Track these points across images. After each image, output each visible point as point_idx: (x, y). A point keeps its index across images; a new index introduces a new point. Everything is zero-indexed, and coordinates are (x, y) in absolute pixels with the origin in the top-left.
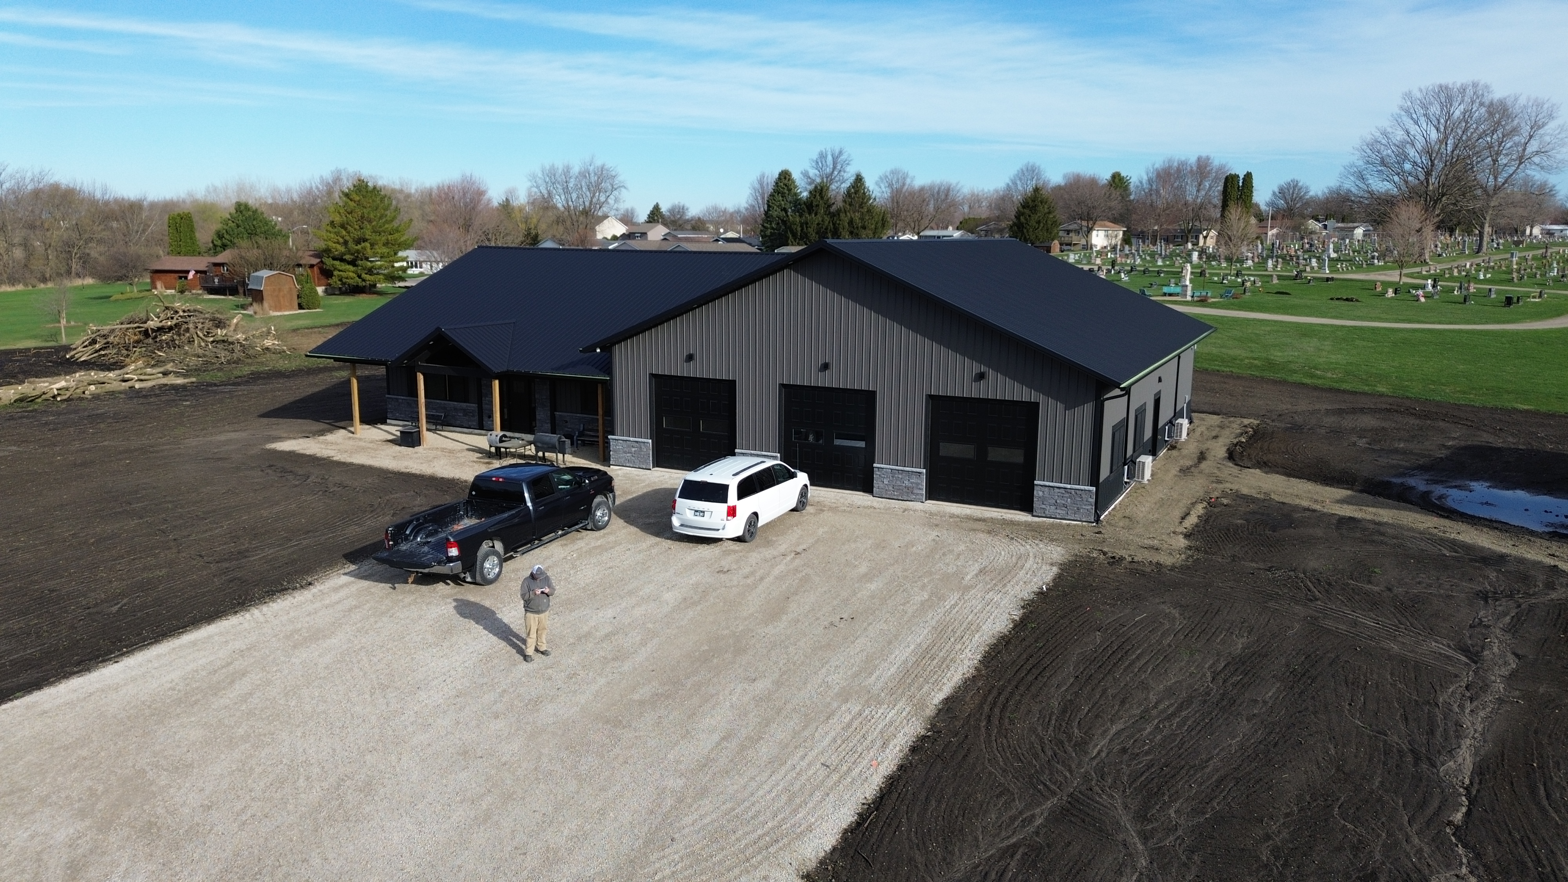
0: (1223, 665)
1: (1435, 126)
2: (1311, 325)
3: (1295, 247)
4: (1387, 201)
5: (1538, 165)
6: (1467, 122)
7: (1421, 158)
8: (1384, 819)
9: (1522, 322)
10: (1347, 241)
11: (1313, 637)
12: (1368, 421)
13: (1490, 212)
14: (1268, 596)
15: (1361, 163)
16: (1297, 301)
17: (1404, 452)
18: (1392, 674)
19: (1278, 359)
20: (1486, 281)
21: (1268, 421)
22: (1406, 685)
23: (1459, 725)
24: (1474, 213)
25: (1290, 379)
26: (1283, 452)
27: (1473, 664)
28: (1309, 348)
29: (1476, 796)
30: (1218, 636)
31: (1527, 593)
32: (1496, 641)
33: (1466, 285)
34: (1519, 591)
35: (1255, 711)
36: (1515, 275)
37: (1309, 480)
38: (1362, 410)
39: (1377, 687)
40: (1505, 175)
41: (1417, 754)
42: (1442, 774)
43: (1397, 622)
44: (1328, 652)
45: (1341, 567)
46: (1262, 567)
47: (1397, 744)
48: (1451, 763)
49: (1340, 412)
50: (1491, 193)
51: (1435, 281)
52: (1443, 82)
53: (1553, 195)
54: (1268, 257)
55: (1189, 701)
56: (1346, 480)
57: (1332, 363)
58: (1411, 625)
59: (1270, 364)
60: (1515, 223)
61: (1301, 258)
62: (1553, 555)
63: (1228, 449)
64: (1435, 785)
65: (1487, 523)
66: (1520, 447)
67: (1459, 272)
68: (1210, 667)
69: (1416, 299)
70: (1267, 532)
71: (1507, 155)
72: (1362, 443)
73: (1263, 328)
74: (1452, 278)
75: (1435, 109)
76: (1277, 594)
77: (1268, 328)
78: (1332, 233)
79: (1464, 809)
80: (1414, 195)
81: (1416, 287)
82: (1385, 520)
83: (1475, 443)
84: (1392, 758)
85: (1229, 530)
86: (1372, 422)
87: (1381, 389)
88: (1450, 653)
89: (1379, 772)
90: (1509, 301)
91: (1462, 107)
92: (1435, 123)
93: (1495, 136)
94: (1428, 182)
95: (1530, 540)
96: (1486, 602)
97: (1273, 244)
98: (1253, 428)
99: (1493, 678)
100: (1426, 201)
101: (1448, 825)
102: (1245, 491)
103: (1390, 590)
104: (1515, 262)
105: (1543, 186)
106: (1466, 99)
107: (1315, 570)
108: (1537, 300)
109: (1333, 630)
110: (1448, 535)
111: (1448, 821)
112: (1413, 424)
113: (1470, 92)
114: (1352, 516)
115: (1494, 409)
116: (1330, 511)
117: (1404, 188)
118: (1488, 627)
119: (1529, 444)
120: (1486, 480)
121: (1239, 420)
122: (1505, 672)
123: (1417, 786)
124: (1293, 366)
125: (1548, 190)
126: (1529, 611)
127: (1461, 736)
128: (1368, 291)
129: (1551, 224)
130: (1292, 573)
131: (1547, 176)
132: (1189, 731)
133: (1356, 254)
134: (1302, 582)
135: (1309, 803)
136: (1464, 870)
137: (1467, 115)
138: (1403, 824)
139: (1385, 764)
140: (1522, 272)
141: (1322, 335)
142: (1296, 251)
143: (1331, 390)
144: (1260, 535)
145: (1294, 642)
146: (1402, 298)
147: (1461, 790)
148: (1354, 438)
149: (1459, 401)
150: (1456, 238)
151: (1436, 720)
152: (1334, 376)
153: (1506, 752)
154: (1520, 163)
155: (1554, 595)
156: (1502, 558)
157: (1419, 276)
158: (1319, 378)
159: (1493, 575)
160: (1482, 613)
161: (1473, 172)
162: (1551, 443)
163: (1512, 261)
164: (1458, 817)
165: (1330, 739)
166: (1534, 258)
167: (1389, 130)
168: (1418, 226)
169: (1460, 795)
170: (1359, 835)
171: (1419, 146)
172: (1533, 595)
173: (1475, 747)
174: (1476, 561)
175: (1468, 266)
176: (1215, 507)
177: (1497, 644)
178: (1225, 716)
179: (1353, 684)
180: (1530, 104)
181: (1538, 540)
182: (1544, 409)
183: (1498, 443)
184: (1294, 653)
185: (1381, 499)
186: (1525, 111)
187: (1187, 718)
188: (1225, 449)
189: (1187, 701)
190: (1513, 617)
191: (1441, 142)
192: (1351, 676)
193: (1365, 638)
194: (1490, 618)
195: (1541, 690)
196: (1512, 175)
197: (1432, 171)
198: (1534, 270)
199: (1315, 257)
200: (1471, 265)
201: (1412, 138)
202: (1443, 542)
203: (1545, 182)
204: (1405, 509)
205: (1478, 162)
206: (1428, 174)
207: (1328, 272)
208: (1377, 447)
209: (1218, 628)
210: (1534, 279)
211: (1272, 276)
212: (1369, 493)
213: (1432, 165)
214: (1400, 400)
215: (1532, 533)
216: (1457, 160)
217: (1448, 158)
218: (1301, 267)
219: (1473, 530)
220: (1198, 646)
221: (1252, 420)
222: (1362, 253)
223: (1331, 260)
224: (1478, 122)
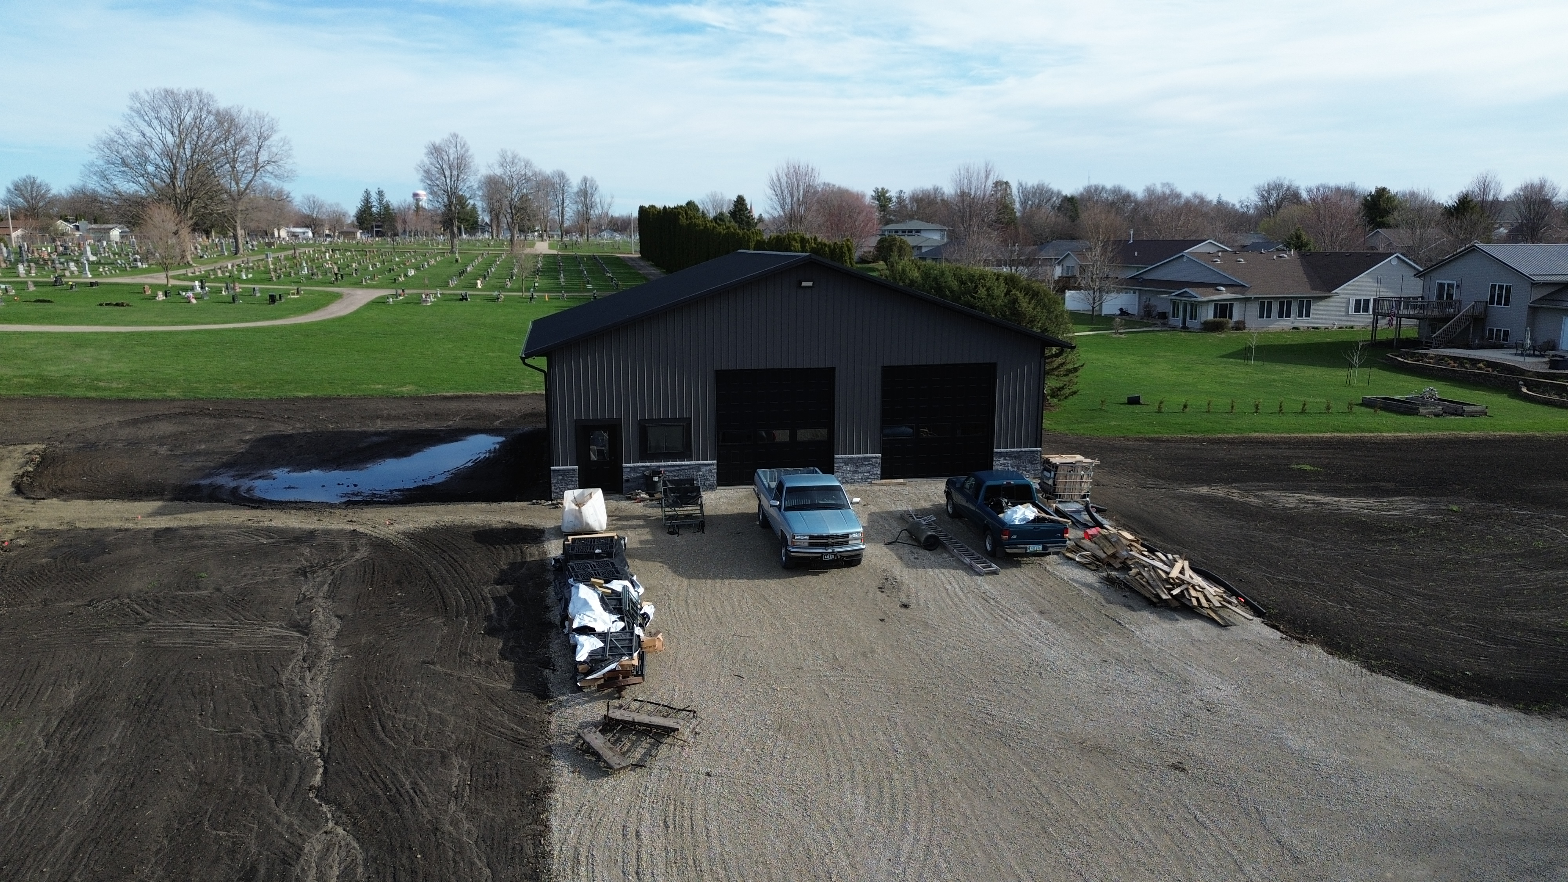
0: (56, 723)
1: (169, 130)
2: (83, 333)
3: (47, 250)
4: (138, 203)
5: (271, 173)
6: (199, 129)
7: (162, 161)
8: (253, 812)
9: (288, 318)
10: (105, 243)
11: (150, 660)
12: (165, 428)
13: (239, 216)
14: (93, 632)
15: (101, 162)
16: (61, 309)
17: (206, 453)
18: (235, 671)
19: (53, 374)
20: (248, 281)
21: (57, 444)
22: (250, 676)
23: (303, 696)
24: (225, 216)
25: (72, 394)
26: (80, 475)
27: (305, 637)
28: (86, 359)
29: (328, 754)
30: (43, 694)
31: (337, 560)
32: (321, 609)
33: (232, 285)
34: (330, 560)
35: (104, 759)
36: (273, 274)
37: (115, 499)
38: (157, 418)
39: (224, 688)
40: (245, 182)
41: (272, 737)
42: (296, 747)
43: (231, 619)
44: (169, 671)
45: (166, 581)
46: (81, 604)
47: (253, 735)
48: (303, 733)
49: (134, 423)
50: (236, 197)
51: (201, 282)
52: (169, 86)
53: (290, 201)
54: (17, 261)
55: (22, 778)
56: (155, 492)
57: (114, 373)
58: (244, 617)
59: (45, 380)
60: (264, 226)
61: (57, 262)
62: (351, 521)
63: (14, 483)
64: (293, 759)
65: (294, 505)
66: (308, 431)
67: (223, 272)
68: (41, 731)
69: (187, 301)
70: (80, 565)
71: (242, 162)
72: (163, 450)
73: (27, 341)
74: (217, 279)
75: (165, 113)
76: (103, 627)
77: (34, 341)
78: (85, 234)
79: (321, 770)
80: (164, 198)
81: (186, 289)
82: (201, 523)
83: (270, 434)
84: (250, 750)
85: (33, 573)
86: (169, 428)
87: (172, 393)
88: (284, 633)
89: (240, 769)
90: (272, 299)
91: (191, 113)
92: (170, 127)
93: (228, 144)
94: (174, 185)
95: (331, 513)
96: (306, 577)
97: (20, 247)
98: (39, 454)
99: (324, 643)
100: (176, 203)
101: (310, 790)
102: (44, 525)
103: (218, 590)
104: (270, 263)
105: (280, 193)
106: (193, 105)
107: (140, 591)
108: (296, 297)
109: (170, 647)
110: (261, 524)
111: (310, 787)
112: (210, 424)
113: (196, 100)
114: (168, 526)
115: (280, 399)
116: (144, 526)
117: (151, 190)
118: (311, 599)
119: (314, 426)
120: (285, 467)
121: (20, 448)
122: (332, 634)
123: (277, 767)
124: (72, 380)
125: (285, 197)
126: (342, 575)
127: (306, 705)
128: (139, 295)
129: (294, 227)
130: (116, 601)
131: (282, 183)
132: (28, 812)
133: (117, 257)
134: (128, 607)
135: (177, 829)
136: (331, 824)
137: (198, 122)
138: (270, 808)
139: (244, 758)
140: (279, 271)
141: (97, 343)
142: (49, 254)
143: (119, 401)
144: (72, 569)
145: (131, 672)
146: (173, 300)
147: (316, 754)
148: (155, 448)
149: (247, 396)
150: (213, 240)
151: (284, 700)
152: (121, 386)
153: (345, 704)
154: (256, 171)
155: (358, 556)
156: (312, 534)
157: (185, 277)
158: (105, 389)
159: (307, 551)
160: (304, 589)
161: (216, 177)
162: (332, 423)
163: (268, 262)
164: (317, 779)
165: (187, 756)
166: (286, 258)
167: (123, 130)
168: (174, 229)
169: (315, 759)
170: (233, 838)
171: (159, 150)
172: (342, 560)
173: (320, 710)
174: (290, 542)
175: (230, 267)
176: (10, 551)
177: (321, 612)
178: (70, 778)
179: (200, 693)
180: (253, 116)
181: (337, 511)
182: (320, 394)
183: (289, 430)
184: (134, 683)
185: (194, 504)
186: (250, 123)
187: (23, 798)
188: (10, 483)
189: (18, 780)
190: (330, 584)
191: (179, 146)
192: (197, 686)
193: (203, 645)
194: (312, 590)
195: (363, 641)
196: (251, 182)
197: (175, 174)
198: (288, 269)
199: (73, 260)
200: (233, 266)
201: (149, 140)
202: (258, 531)
203: (281, 189)
204: (219, 508)
205: (218, 168)
206: (173, 177)
207: (90, 276)
208: (179, 452)
209: (42, 686)
210: (290, 278)
211: (26, 283)
212: (180, 500)
213: (175, 169)
214: (192, 403)
215: (331, 506)
216: (198, 165)
217: (189, 162)
218: (59, 272)
219: (282, 514)
220: (22, 713)
221: (36, 446)
222: (123, 255)
223: (91, 263)
224: (209, 128)
